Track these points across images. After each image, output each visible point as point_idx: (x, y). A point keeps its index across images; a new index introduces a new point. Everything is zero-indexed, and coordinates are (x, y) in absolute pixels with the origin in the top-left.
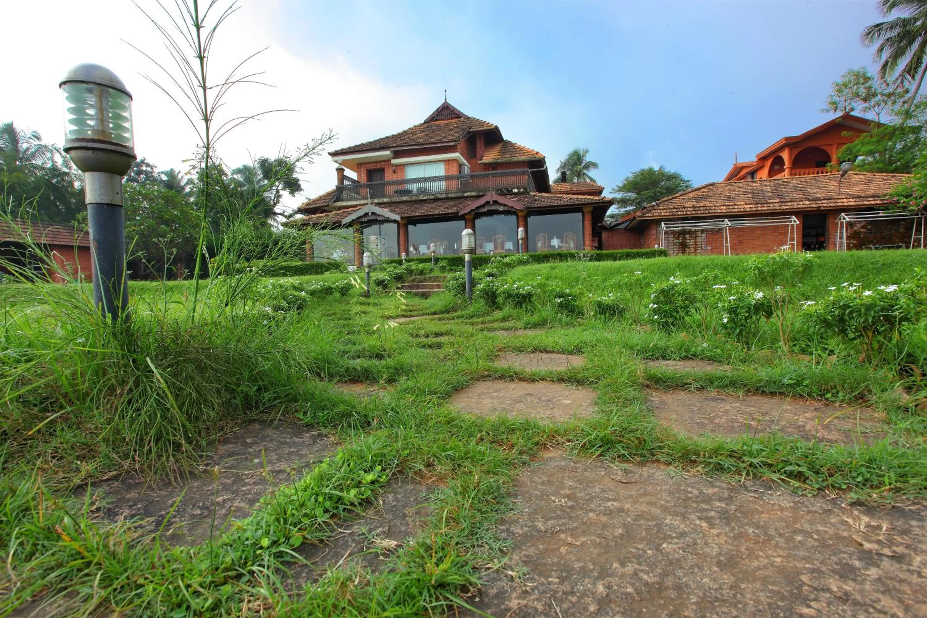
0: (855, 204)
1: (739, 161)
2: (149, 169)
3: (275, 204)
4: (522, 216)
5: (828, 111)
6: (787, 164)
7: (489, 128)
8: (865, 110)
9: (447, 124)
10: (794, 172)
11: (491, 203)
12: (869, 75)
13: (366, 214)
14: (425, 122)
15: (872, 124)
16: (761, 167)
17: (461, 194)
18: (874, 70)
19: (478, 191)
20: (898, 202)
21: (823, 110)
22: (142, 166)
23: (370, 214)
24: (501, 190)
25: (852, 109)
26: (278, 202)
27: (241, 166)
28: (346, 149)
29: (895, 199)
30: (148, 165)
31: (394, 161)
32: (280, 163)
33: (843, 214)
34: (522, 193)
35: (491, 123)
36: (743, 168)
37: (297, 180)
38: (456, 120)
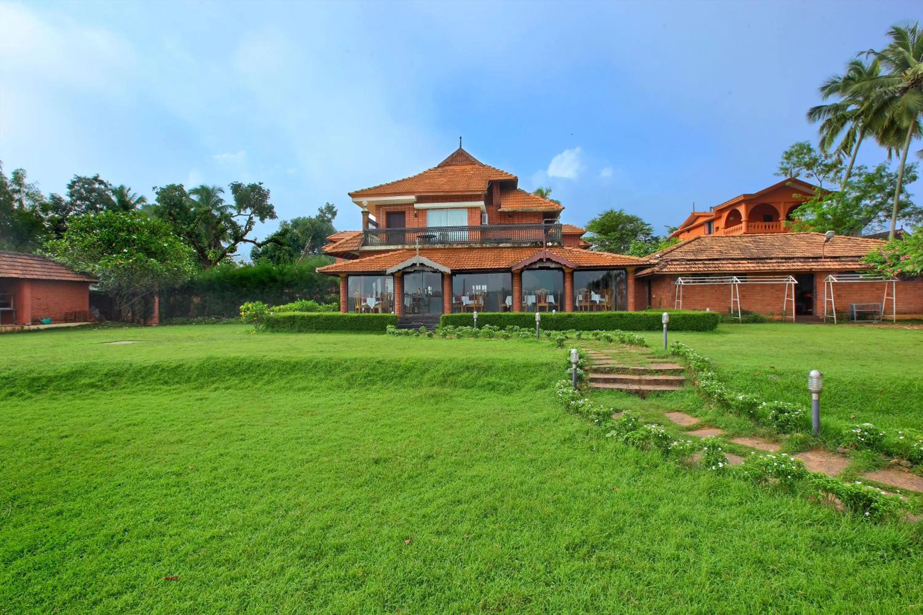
0: (840, 267)
1: (696, 211)
2: (103, 187)
3: (247, 231)
4: (569, 273)
5: (778, 175)
6: (744, 218)
7: (508, 178)
8: (809, 176)
9: (463, 171)
10: (750, 224)
11: (545, 260)
12: (811, 147)
13: (414, 265)
14: (439, 167)
15: (817, 189)
16: (718, 218)
17: (496, 245)
18: (815, 144)
19: (513, 243)
20: (874, 268)
21: (775, 174)
22: (94, 184)
23: (418, 265)
24: (536, 243)
25: (798, 175)
26: (250, 229)
27: (198, 187)
28: (366, 190)
29: (872, 264)
30: (101, 182)
31: (417, 206)
32: (255, 188)
33: (830, 276)
34: (556, 247)
35: (510, 173)
36: (699, 217)
37: (271, 207)
38: (471, 166)
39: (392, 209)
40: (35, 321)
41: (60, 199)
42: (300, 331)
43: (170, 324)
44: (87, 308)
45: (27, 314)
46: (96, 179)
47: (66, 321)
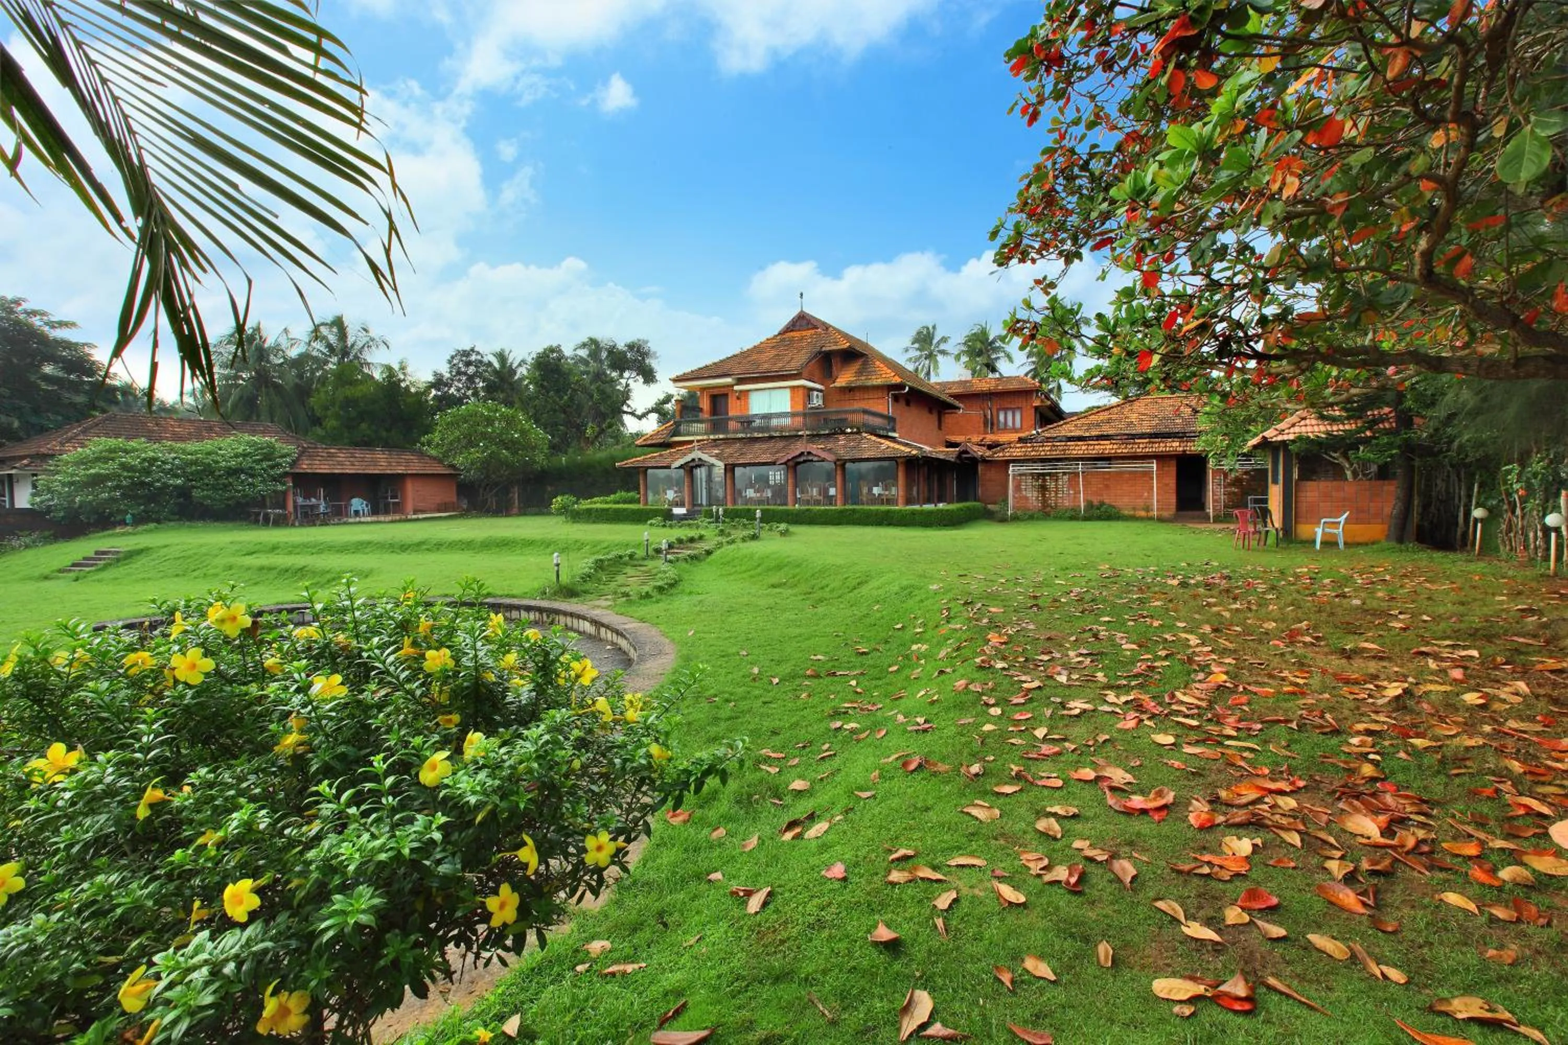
3: (626, 398)
4: (839, 465)
9: (802, 337)
11: (806, 453)
13: (693, 460)
14: (780, 334)
22: (471, 356)
23: (697, 460)
26: (629, 395)
28: (689, 374)
31: (736, 388)
38: (813, 331)
39: (716, 392)
40: (415, 512)
41: (442, 375)
42: (594, 522)
43: (525, 514)
44: (455, 499)
45: (410, 506)
46: (472, 350)
47: (439, 511)
